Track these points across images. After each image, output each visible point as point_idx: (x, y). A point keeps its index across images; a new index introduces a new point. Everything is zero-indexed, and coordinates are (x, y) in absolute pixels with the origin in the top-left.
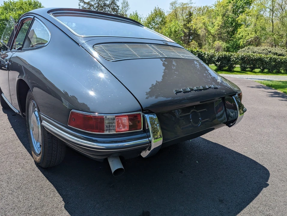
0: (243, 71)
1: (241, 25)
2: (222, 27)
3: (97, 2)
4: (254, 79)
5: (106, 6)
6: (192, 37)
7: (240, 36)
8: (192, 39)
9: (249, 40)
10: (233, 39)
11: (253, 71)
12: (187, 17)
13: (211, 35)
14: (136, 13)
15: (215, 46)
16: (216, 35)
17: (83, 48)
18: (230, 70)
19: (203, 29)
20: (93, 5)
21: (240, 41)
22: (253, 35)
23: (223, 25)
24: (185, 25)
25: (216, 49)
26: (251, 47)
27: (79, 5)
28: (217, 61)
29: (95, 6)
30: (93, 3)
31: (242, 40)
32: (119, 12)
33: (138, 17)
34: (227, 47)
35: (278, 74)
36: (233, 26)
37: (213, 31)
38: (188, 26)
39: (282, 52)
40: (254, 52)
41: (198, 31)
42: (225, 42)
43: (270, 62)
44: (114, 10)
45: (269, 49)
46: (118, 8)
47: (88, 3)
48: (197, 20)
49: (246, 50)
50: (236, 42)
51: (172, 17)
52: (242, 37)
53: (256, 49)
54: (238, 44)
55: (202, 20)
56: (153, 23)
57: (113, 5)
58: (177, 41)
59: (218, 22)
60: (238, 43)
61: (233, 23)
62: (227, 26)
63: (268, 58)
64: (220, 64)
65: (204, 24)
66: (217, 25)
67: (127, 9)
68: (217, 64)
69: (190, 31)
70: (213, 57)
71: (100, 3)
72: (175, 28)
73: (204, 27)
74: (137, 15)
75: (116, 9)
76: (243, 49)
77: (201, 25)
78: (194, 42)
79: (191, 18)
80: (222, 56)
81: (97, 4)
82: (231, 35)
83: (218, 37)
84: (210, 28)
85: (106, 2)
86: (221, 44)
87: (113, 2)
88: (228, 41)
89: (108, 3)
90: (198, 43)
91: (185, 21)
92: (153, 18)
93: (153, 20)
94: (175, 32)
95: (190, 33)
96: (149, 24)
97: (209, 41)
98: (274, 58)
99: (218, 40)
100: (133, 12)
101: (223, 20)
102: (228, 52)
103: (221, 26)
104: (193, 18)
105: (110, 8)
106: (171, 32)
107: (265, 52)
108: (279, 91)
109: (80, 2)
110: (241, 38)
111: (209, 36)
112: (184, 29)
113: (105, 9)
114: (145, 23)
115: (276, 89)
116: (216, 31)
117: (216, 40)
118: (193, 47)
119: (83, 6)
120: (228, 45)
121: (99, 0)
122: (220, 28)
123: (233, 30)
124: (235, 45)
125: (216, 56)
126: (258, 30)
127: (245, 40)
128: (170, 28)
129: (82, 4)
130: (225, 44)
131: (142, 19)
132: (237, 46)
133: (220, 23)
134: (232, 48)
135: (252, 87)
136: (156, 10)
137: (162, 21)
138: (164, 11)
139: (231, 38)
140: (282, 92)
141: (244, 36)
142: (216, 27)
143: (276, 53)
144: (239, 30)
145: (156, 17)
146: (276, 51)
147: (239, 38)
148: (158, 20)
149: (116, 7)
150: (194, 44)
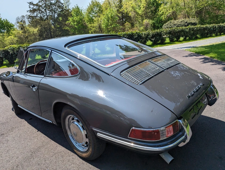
0: (172, 42)
1: (161, 4)
2: (147, 8)
3: (44, 3)
4: (183, 48)
5: (52, 4)
6: (125, 19)
7: (161, 13)
8: (125, 21)
9: (168, 15)
10: (157, 16)
11: (179, 40)
12: (118, 3)
13: (140, 15)
14: (77, 7)
15: (144, 24)
16: (143, 15)
17: (113, 76)
18: (163, 43)
19: (133, 12)
20: (41, 6)
21: (162, 17)
22: (171, 11)
23: (147, 6)
24: (118, 10)
25: (146, 26)
26: (172, 21)
27: (29, 7)
28: (152, 37)
29: (43, 6)
30: (40, 4)
31: (163, 16)
32: (65, 8)
33: (79, 9)
34: (153, 23)
35: (197, 40)
36: (155, 6)
37: (141, 12)
38: (120, 11)
39: (195, 21)
40: (175, 25)
41: (129, 14)
42: (151, 19)
43: (189, 31)
44: (60, 7)
45: (185, 20)
46: (62, 5)
47: (37, 5)
48: (127, 5)
49: (168, 24)
50: (159, 18)
51: (107, 5)
52: (163, 13)
53: (176, 22)
54: (161, 20)
55: (131, 5)
56: (93, 12)
57: (58, 3)
58: (115, 24)
59: (143, 4)
60: (161, 18)
61: (154, 3)
62: (151, 7)
63: (188, 28)
64: (155, 40)
65: (133, 7)
66: (143, 7)
67: (69, 4)
68: (152, 40)
69: (123, 14)
70: (149, 36)
71: (47, 3)
72: (111, 14)
73: (133, 10)
74: (78, 8)
75: (61, 6)
76: (166, 24)
77: (131, 9)
78: (127, 23)
79: (122, 4)
80: (155, 34)
81: (44, 5)
82: (155, 13)
83: (145, 16)
84: (137, 10)
85: (52, 2)
86: (149, 21)
87: (58, 1)
88: (153, 18)
89: (53, 2)
90: (131, 24)
91: (117, 7)
92: (91, 8)
93: (92, 10)
94: (112, 17)
95: (122, 16)
96: (90, 14)
97: (139, 21)
98: (192, 28)
99: (146, 19)
100: (75, 6)
101: (146, 2)
102: (158, 30)
103: (145, 7)
104: (123, 4)
105: (56, 6)
106: (108, 18)
107: (183, 23)
108: (206, 56)
109: (30, 5)
110: (162, 15)
111: (138, 17)
112: (118, 14)
113: (52, 7)
114: (86, 13)
115: (203, 55)
116: (143, 12)
117: (144, 19)
118: (127, 27)
119: (33, 8)
120: (153, 21)
121: (46, 1)
122: (145, 9)
123: (155, 9)
124: (159, 21)
125: (150, 34)
126: (174, 7)
127: (166, 16)
128: (107, 14)
129: (32, 6)
130: (151, 21)
131: (83, 11)
132: (160, 21)
133: (145, 5)
134: (157, 23)
135: (186, 56)
136: (93, 2)
137: (100, 10)
138: (100, 2)
139: (154, 15)
140: (209, 57)
141: (164, 12)
142: (142, 9)
143: (191, 22)
144: (160, 9)
145: (94, 8)
146: (191, 21)
147: (161, 15)
148: (96, 9)
149: (61, 5)
150: (127, 25)
